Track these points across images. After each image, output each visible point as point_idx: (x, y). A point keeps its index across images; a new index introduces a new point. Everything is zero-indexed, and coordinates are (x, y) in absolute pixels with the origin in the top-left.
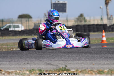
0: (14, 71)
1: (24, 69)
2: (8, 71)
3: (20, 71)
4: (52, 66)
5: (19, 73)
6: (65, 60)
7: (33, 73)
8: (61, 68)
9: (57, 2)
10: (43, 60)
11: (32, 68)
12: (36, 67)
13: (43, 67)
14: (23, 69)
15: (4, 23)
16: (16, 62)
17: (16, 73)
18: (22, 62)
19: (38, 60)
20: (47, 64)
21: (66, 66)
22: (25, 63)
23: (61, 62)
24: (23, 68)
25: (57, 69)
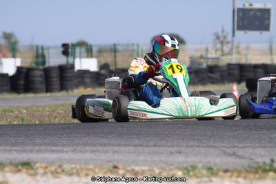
0: (146, 168)
1: (172, 165)
2: (133, 170)
3: (162, 168)
4: (238, 160)
5: (160, 173)
6: (271, 147)
7: (193, 176)
8: (261, 164)
9: (247, 6)
10: (216, 145)
11: (191, 164)
12: (200, 162)
13: (217, 160)
14: (168, 165)
15: (118, 54)
16: (152, 149)
17: (152, 173)
18: (166, 148)
19: (205, 145)
20: (225, 153)
21: (272, 161)
22: (173, 151)
23: (259, 151)
24: (169, 163)
25: (251, 168)
